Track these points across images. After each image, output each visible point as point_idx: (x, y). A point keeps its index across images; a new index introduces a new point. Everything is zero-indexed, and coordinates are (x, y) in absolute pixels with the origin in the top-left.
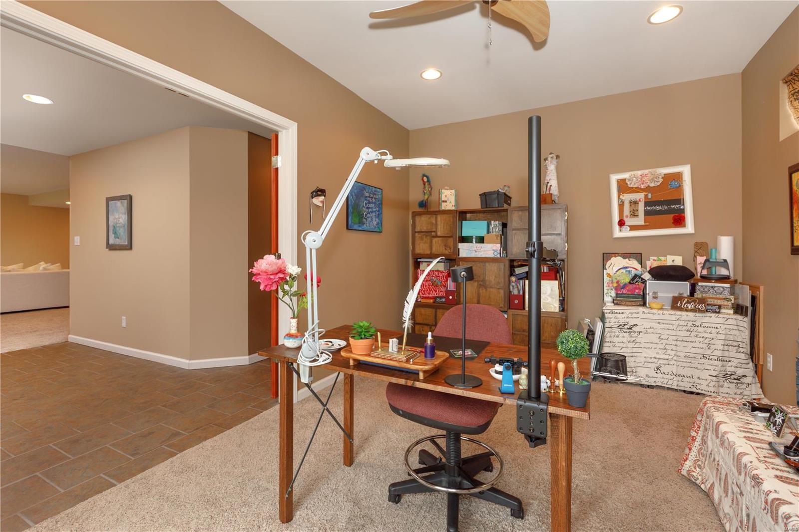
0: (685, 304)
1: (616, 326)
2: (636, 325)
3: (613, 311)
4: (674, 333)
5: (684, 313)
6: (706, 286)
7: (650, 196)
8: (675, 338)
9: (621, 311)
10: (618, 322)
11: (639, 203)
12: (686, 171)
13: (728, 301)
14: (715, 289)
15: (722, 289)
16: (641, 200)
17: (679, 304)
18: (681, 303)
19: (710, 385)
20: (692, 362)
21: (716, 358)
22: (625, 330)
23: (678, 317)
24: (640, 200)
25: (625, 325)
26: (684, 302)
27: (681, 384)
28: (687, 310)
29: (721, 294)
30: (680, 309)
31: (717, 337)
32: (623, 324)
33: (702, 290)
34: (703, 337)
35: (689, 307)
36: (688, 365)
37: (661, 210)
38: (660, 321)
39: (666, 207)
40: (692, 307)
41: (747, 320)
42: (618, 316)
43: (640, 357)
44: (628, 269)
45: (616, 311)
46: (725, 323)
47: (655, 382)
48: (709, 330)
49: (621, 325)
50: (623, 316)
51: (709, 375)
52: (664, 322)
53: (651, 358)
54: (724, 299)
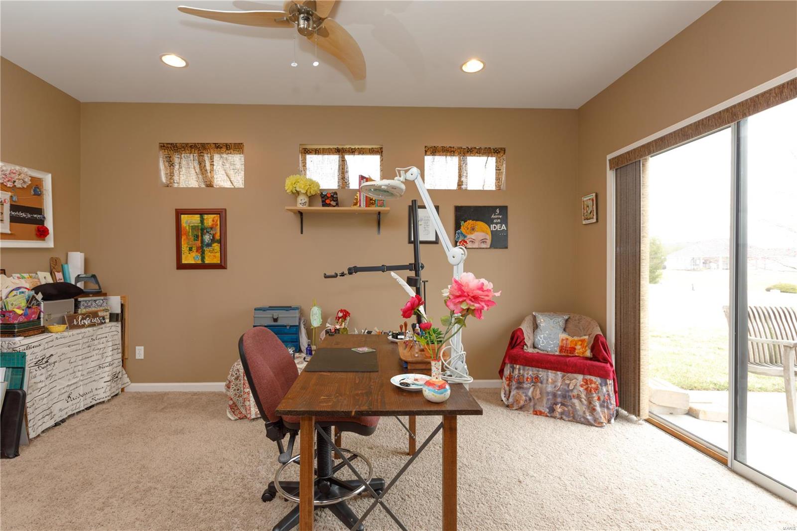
0: (81, 321)
1: (33, 364)
2: (52, 355)
3: (30, 345)
4: (80, 352)
5: (83, 330)
6: (89, 301)
7: (15, 198)
8: (80, 358)
9: (37, 344)
10: (35, 359)
11: (5, 204)
12: (48, 180)
13: (106, 311)
14: (97, 302)
15: (101, 302)
16: (7, 201)
17: (75, 322)
18: (77, 321)
19: (106, 391)
20: (92, 376)
21: (108, 364)
22: (43, 366)
23: (83, 335)
24: (5, 200)
25: (43, 359)
26: (80, 319)
27: (86, 402)
28: (83, 326)
29: (101, 306)
30: (78, 327)
31: (107, 345)
32: (42, 358)
33: (86, 305)
34: (98, 349)
35: (87, 323)
36: (89, 380)
37: (24, 218)
38: (70, 344)
39: (29, 216)
40: (89, 322)
41: (119, 324)
42: (35, 350)
43: (55, 391)
44: (20, 290)
45: (33, 345)
46: (111, 331)
47: (66, 413)
48: (101, 341)
49: (39, 361)
50: (41, 347)
51: (105, 382)
52: (73, 343)
53: (64, 388)
54: (103, 310)
